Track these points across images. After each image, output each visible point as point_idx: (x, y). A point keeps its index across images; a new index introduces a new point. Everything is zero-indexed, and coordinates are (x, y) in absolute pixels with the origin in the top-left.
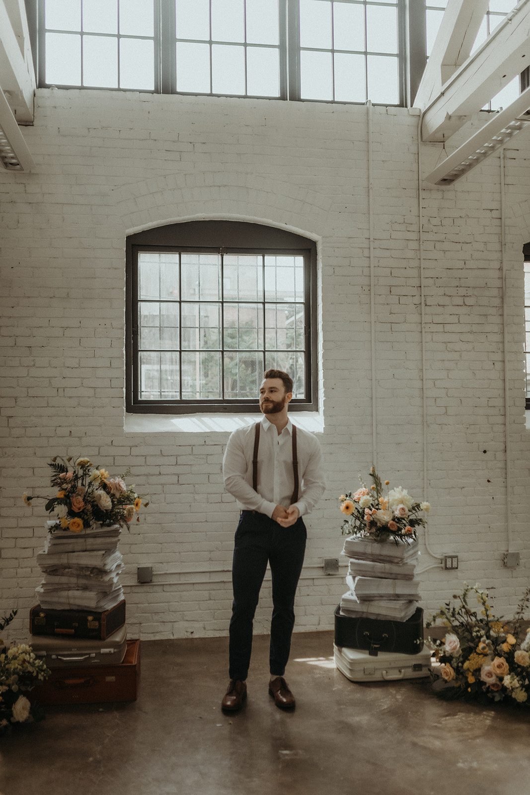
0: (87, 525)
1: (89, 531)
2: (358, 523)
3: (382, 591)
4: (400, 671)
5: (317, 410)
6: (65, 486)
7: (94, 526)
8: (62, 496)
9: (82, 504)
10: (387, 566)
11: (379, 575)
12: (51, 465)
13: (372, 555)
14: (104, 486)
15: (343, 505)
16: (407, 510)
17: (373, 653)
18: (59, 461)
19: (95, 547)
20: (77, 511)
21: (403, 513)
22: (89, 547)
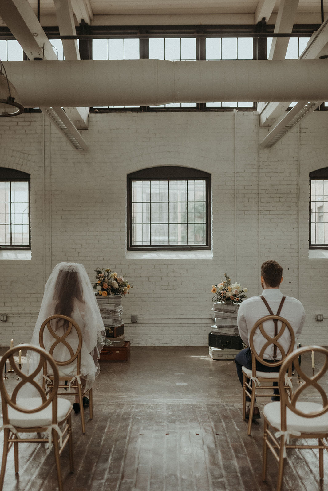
0: (109, 294)
1: (109, 296)
2: (219, 297)
3: (227, 324)
4: (233, 356)
5: (211, 250)
6: (101, 279)
7: (111, 295)
8: (100, 283)
9: (107, 286)
10: (229, 314)
11: (226, 318)
12: (95, 271)
13: (224, 309)
14: (116, 280)
15: (213, 289)
16: (238, 291)
17: (223, 348)
18: (98, 270)
19: (112, 303)
20: (105, 288)
21: (236, 292)
22: (109, 303)
